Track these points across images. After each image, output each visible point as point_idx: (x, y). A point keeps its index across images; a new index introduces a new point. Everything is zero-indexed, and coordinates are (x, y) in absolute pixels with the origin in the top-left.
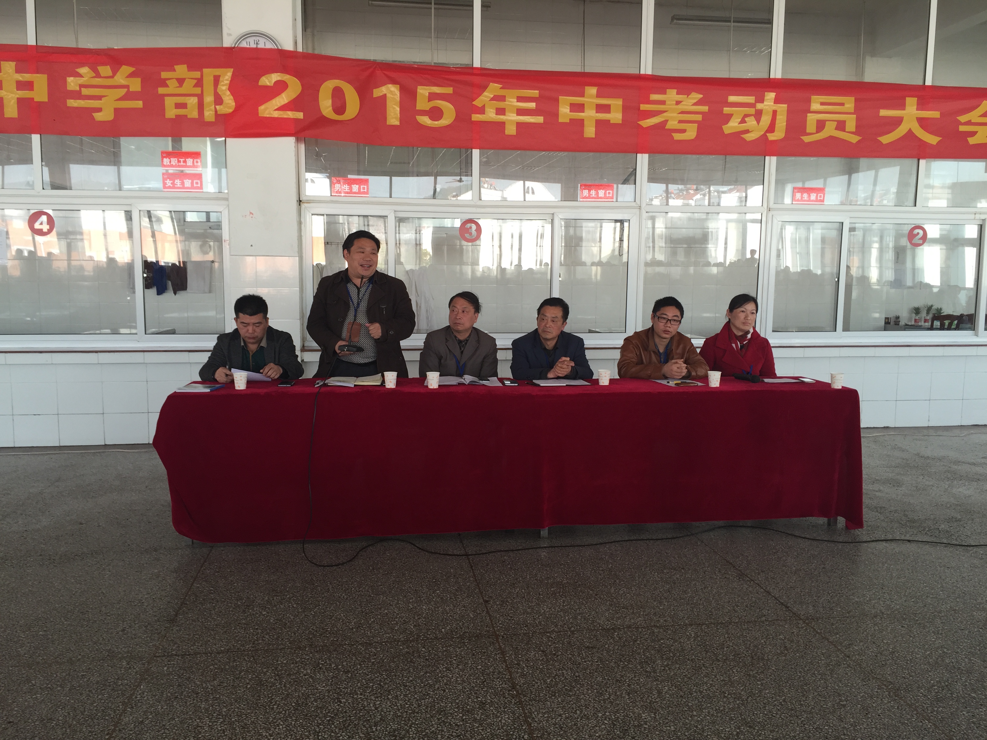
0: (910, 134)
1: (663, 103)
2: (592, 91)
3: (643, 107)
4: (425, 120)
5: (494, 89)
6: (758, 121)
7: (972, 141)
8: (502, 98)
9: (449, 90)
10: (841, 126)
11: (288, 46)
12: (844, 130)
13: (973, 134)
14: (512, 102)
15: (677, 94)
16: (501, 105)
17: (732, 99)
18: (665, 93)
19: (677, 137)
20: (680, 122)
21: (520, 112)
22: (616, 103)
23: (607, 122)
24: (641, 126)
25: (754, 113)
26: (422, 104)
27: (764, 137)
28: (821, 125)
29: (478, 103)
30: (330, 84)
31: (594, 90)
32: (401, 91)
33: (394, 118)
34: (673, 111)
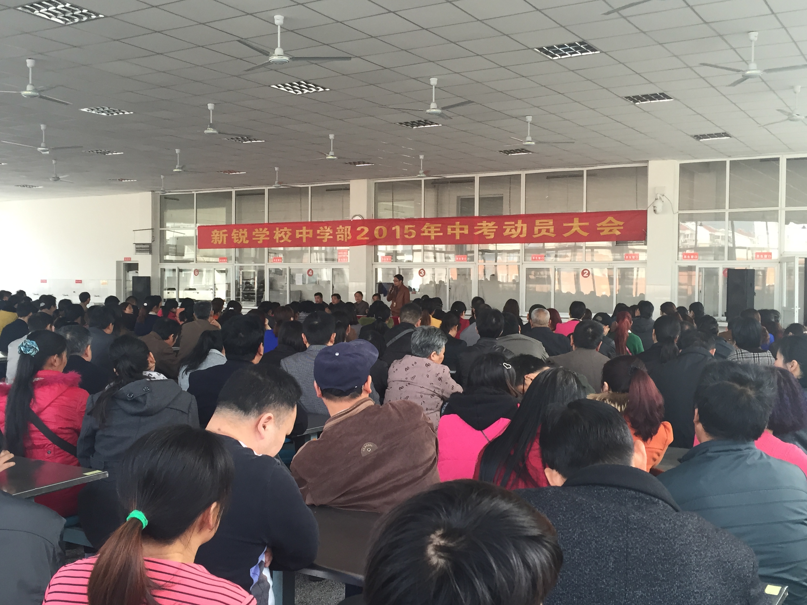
0: (576, 232)
1: (482, 226)
2: (458, 223)
3: (475, 228)
4: (407, 236)
5: (427, 224)
6: (516, 231)
7: (602, 234)
8: (430, 228)
9: (414, 226)
10: (548, 231)
11: (365, 218)
12: (549, 232)
13: (603, 231)
14: (433, 229)
15: (486, 222)
16: (429, 230)
17: (506, 223)
18: (482, 222)
19: (487, 238)
20: (488, 232)
21: (436, 232)
22: (466, 227)
23: (463, 234)
24: (475, 234)
25: (514, 228)
26: (406, 231)
27: (518, 236)
28: (540, 231)
29: (422, 230)
30: (378, 228)
31: (459, 223)
32: (400, 227)
33: (398, 236)
34: (485, 228)
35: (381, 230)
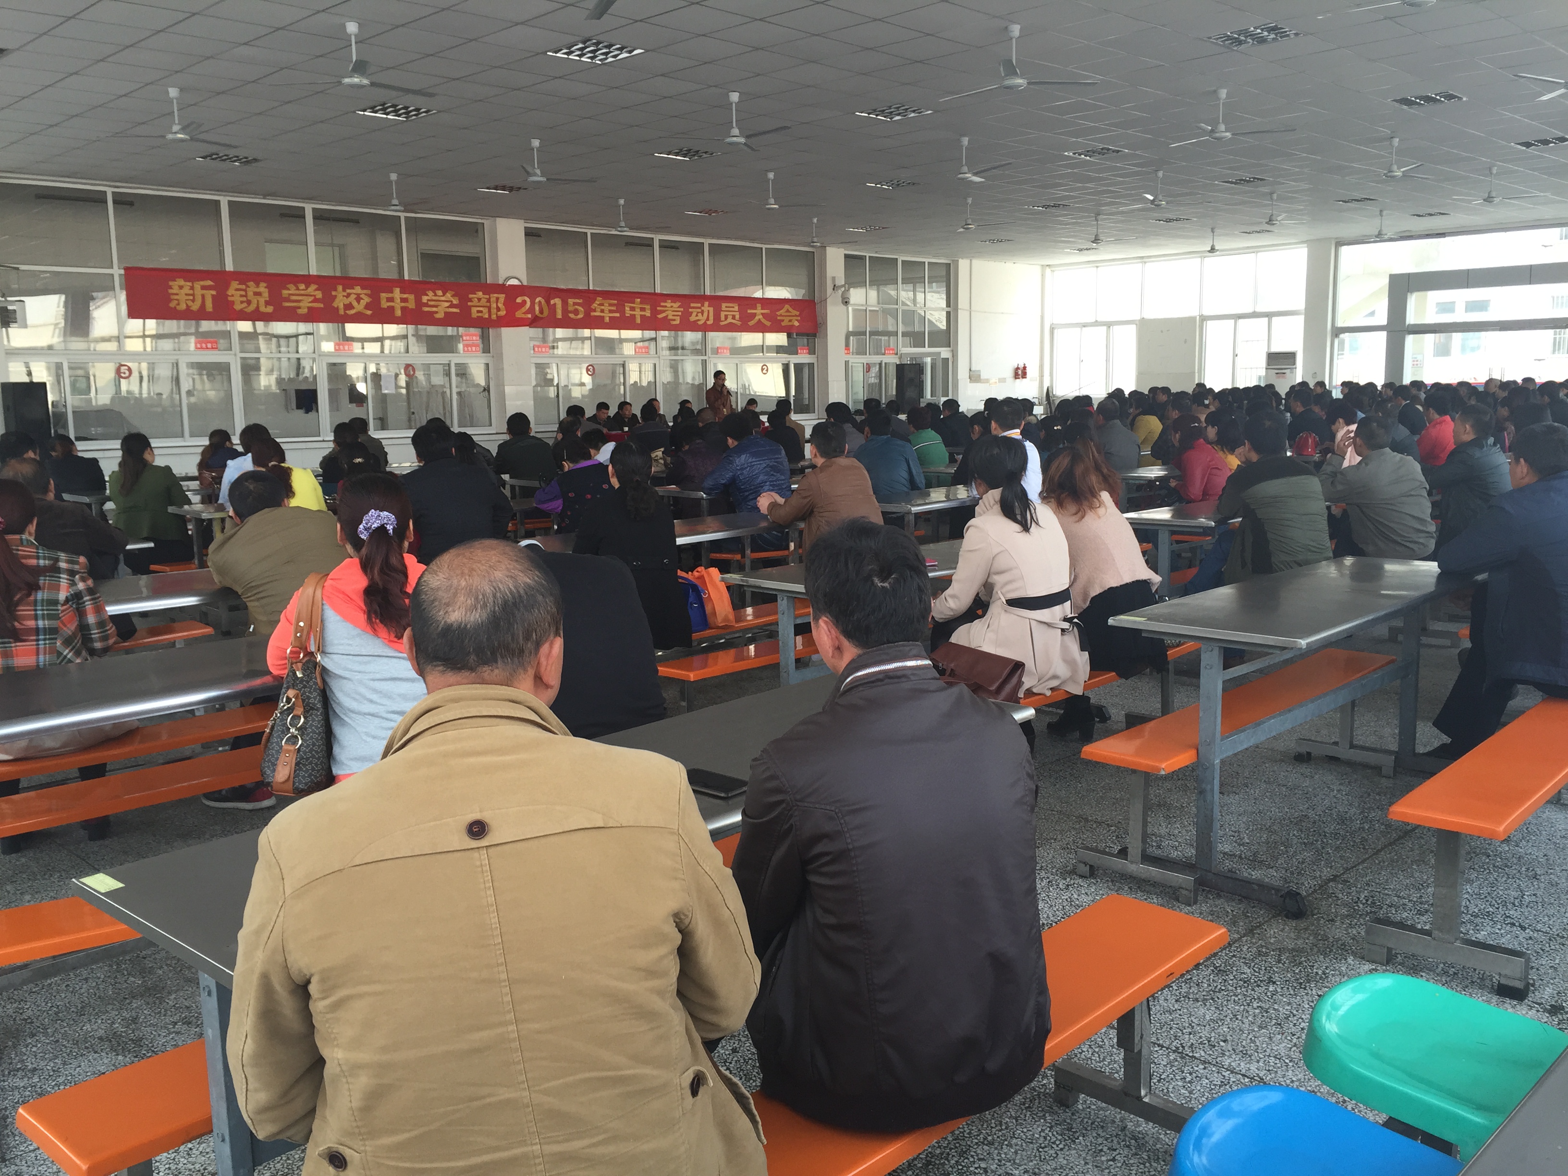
0: (759, 320)
1: (666, 306)
3: (658, 309)
4: (572, 316)
5: (599, 300)
6: (703, 315)
7: (782, 324)
8: (602, 305)
9: (580, 301)
11: (525, 283)
12: (735, 319)
13: (783, 320)
14: (606, 308)
15: (671, 302)
17: (692, 305)
18: (666, 302)
19: (672, 322)
20: (673, 315)
21: (611, 311)
22: (648, 307)
23: (644, 316)
25: (701, 311)
26: (571, 308)
27: (706, 322)
28: (726, 317)
30: (538, 300)
31: (639, 300)
32: (562, 301)
33: (559, 315)
34: (670, 310)
35: (540, 304)
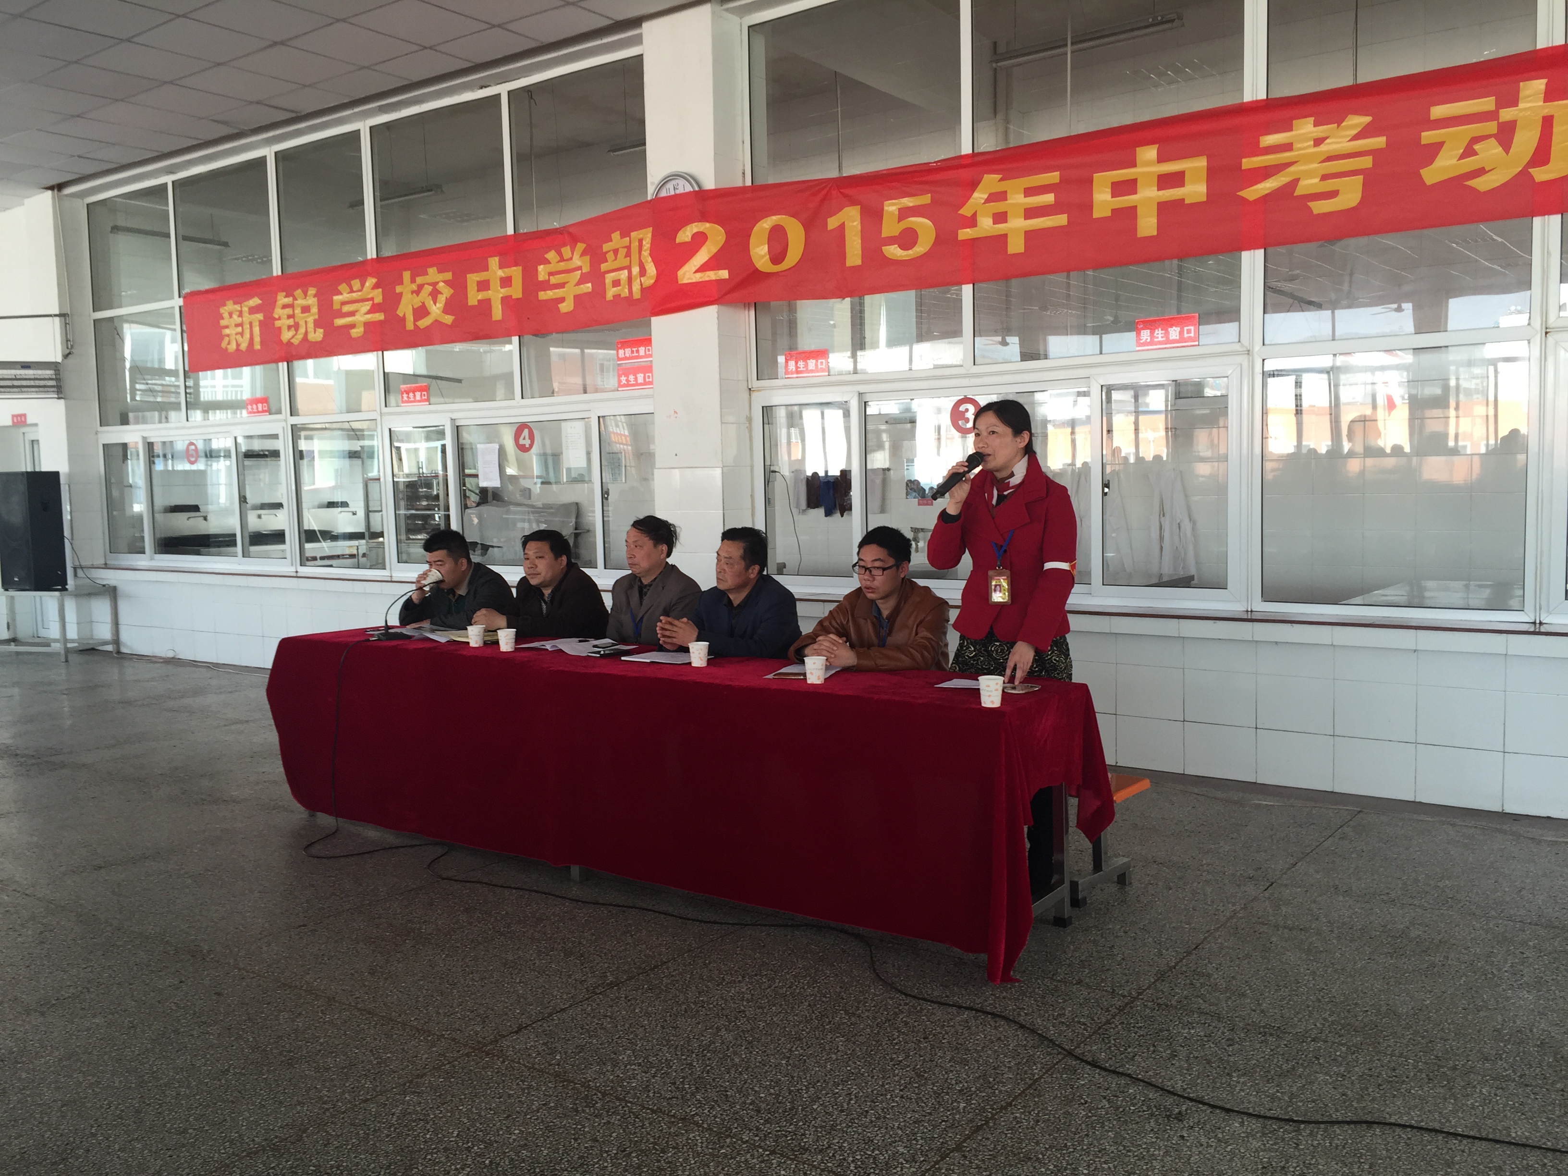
1: (1288, 147)
2: (1148, 153)
3: (1248, 163)
4: (894, 251)
5: (991, 181)
8: (1001, 196)
9: (926, 199)
14: (1017, 199)
15: (1316, 125)
17: (1438, 111)
20: (1325, 177)
21: (1030, 213)
23: (1178, 204)
24: (1244, 200)
25: (1495, 131)
26: (890, 227)
27: (1524, 173)
29: (966, 211)
30: (766, 224)
31: (1153, 150)
32: (862, 213)
33: (854, 255)
34: (1309, 158)
35: (777, 237)
